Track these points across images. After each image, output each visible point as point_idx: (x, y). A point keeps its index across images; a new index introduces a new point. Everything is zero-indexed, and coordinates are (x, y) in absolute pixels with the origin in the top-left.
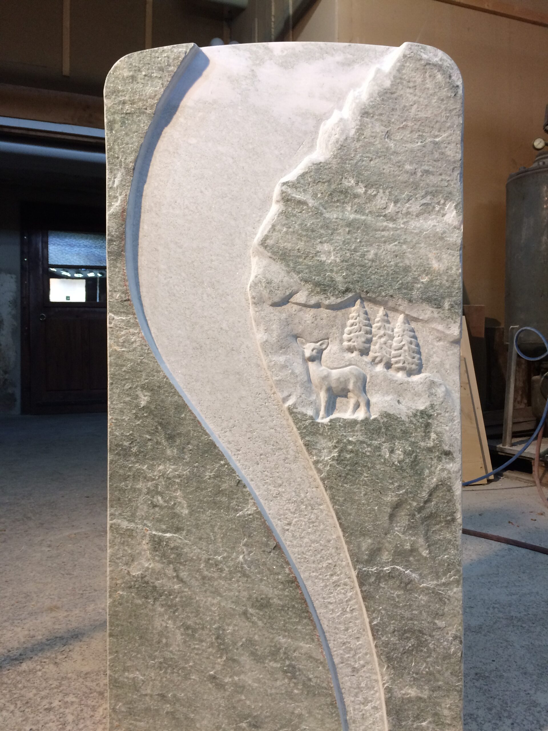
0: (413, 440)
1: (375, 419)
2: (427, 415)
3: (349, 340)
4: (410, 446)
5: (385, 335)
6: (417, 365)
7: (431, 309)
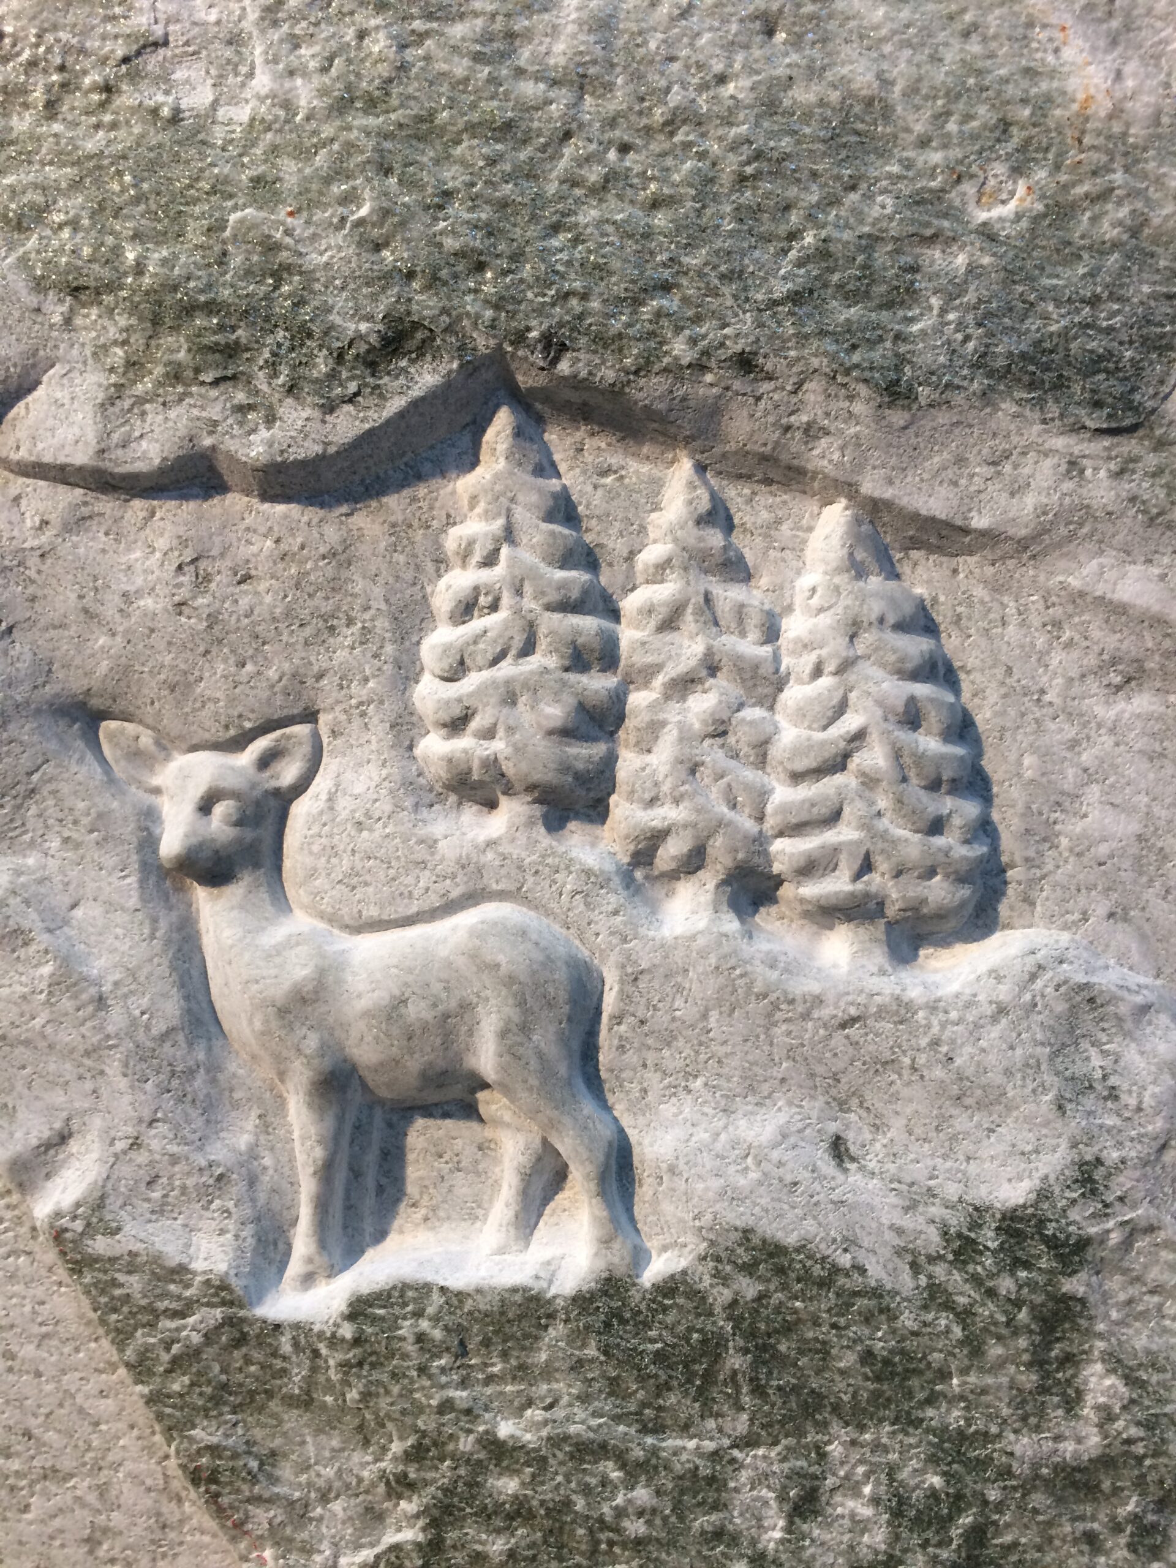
0: (955, 1417)
1: (669, 1287)
2: (1052, 1243)
3: (456, 725)
4: (933, 1460)
5: (713, 670)
6: (961, 879)
7: (1060, 443)
